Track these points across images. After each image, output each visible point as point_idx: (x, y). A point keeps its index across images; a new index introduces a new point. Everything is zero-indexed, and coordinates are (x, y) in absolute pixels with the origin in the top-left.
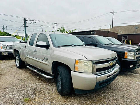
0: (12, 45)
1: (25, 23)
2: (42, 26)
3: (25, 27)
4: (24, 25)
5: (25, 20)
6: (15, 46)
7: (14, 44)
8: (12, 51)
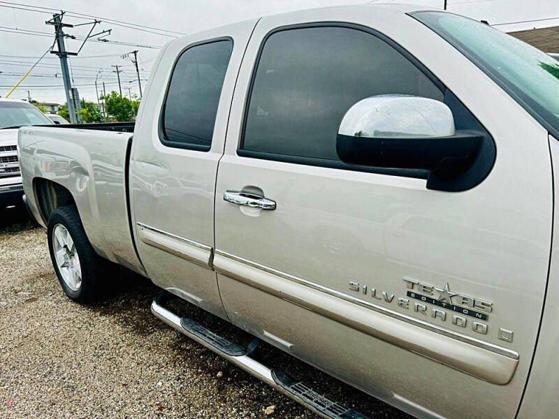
0: (14, 148)
1: (59, 36)
2: (135, 52)
3: (63, 55)
4: (56, 49)
5: (57, 23)
6: (31, 152)
7: (28, 141)
8: (19, 180)
